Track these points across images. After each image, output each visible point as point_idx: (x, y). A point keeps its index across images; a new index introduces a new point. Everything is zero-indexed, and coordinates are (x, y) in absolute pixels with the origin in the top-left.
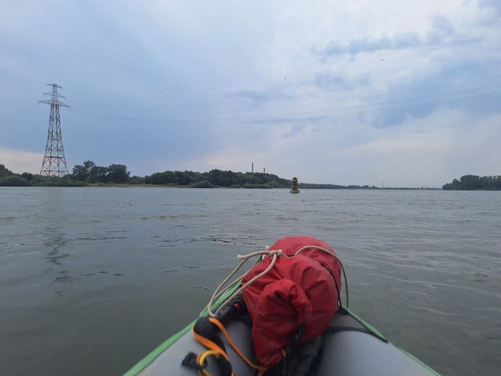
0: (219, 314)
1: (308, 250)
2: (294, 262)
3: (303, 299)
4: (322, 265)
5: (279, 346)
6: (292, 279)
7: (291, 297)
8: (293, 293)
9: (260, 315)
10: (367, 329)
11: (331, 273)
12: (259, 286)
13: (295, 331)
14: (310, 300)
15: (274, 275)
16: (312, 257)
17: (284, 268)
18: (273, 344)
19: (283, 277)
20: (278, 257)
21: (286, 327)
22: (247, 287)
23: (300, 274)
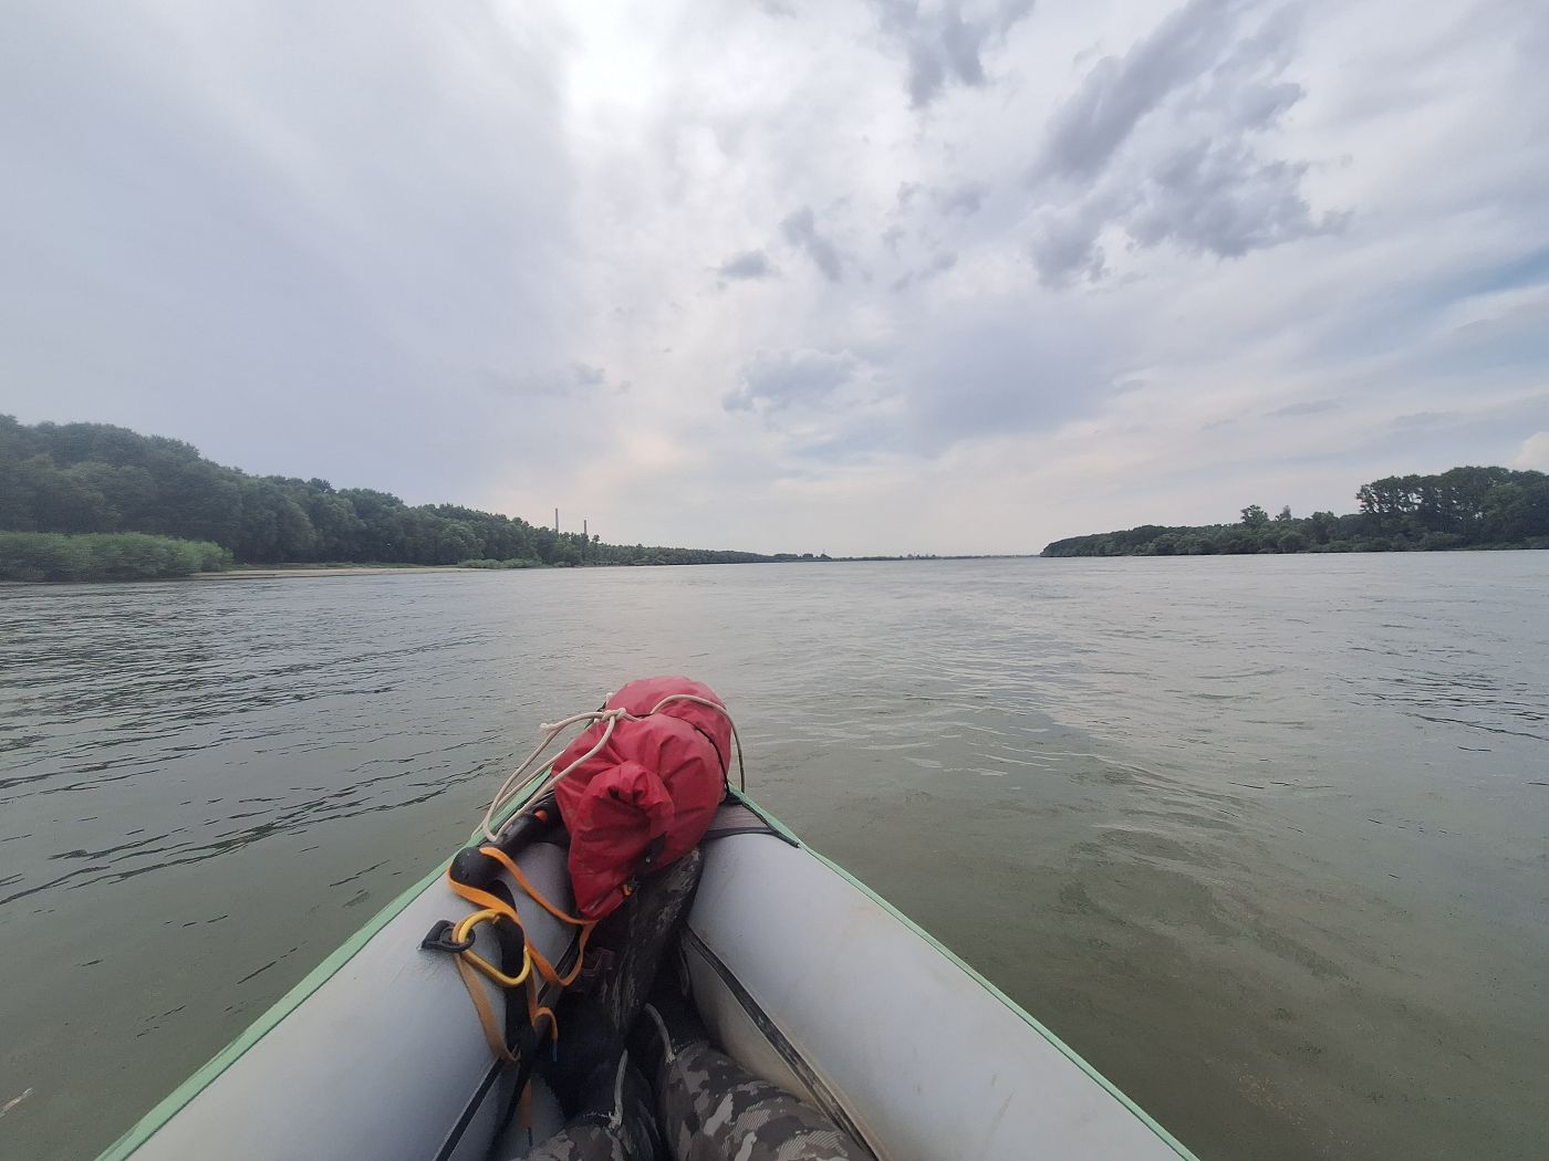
0: (504, 835)
1: (674, 702)
2: (645, 729)
3: (658, 794)
4: (696, 728)
5: (616, 881)
6: (641, 761)
7: (636, 794)
8: (640, 787)
9: (580, 831)
10: (769, 827)
11: (711, 741)
12: (583, 776)
13: (645, 852)
14: (671, 793)
15: (610, 756)
16: (679, 716)
17: (628, 740)
18: (605, 879)
19: (625, 760)
20: (617, 722)
21: (629, 846)
22: (562, 779)
23: (655, 751)
